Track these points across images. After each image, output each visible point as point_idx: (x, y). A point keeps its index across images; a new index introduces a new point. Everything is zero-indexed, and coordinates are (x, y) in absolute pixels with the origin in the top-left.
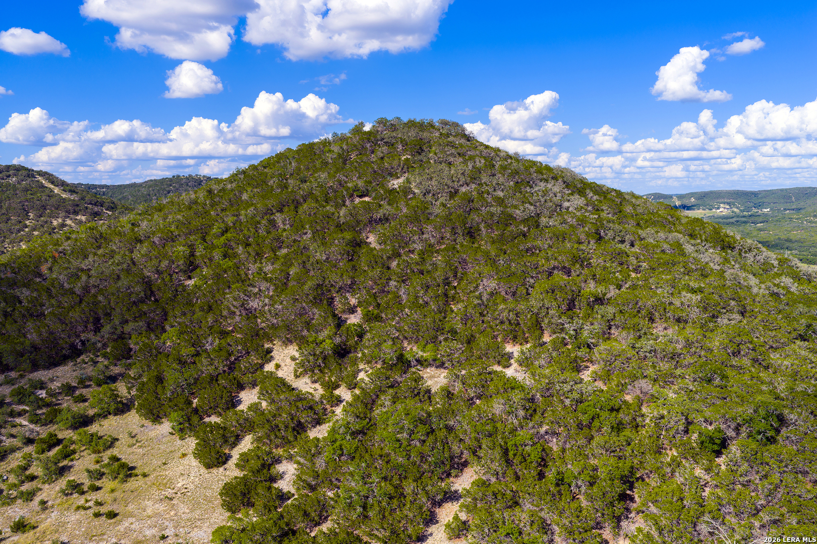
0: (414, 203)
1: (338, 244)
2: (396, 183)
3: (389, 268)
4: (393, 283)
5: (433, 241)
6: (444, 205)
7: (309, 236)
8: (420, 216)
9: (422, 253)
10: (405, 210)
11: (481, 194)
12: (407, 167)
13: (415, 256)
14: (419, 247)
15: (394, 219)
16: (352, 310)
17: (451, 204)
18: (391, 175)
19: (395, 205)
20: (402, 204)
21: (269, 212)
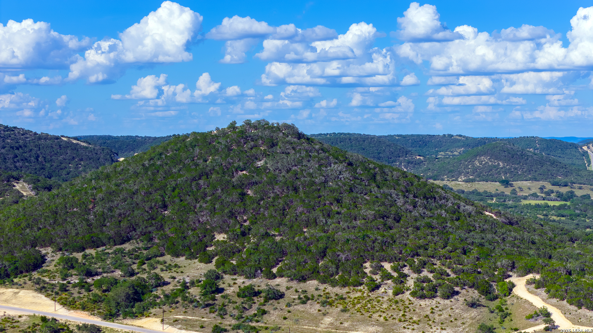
0: (269, 175)
1: (235, 195)
2: (260, 164)
3: (259, 204)
4: (262, 210)
5: (278, 193)
6: (284, 176)
7: (220, 191)
8: (273, 181)
9: (274, 198)
10: (265, 179)
11: (302, 171)
12: (265, 154)
13: (271, 200)
14: (272, 195)
15: (260, 183)
16: (245, 221)
17: (288, 176)
18: (256, 159)
19: (260, 176)
20: (264, 176)
21: (194, 179)
